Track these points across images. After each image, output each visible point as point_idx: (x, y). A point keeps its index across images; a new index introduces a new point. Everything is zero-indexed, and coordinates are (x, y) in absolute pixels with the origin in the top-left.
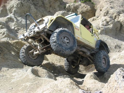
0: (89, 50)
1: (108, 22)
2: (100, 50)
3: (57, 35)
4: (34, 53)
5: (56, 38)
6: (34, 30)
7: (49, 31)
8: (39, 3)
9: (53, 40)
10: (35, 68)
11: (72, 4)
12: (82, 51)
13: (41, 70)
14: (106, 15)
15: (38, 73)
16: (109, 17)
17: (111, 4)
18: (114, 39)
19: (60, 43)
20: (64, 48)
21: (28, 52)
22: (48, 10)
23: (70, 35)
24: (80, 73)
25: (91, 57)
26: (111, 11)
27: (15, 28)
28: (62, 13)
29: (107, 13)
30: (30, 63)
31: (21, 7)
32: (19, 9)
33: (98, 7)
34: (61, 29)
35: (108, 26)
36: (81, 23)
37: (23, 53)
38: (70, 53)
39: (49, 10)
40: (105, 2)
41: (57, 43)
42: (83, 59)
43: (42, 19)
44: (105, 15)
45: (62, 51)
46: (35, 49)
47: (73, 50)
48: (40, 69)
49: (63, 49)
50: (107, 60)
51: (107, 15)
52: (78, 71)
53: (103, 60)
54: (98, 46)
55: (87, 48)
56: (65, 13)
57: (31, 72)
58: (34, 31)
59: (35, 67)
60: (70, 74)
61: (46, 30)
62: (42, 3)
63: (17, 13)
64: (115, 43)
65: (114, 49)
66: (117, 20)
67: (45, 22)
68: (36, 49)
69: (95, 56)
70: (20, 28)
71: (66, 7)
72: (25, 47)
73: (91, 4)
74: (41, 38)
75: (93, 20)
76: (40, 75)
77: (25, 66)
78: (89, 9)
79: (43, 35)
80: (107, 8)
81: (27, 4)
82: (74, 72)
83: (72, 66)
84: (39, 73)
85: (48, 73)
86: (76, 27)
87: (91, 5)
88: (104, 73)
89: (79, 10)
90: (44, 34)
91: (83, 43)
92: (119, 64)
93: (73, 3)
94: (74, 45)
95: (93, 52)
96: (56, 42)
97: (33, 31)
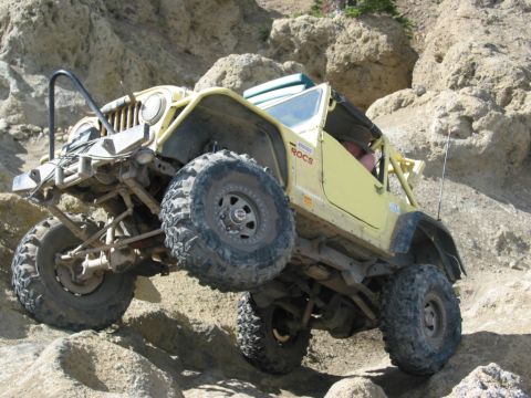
0: (361, 260)
1: (469, 120)
2: (415, 262)
3: (196, 185)
4: (84, 264)
5: (190, 200)
6: (86, 155)
7: (163, 164)
8: (136, 7)
9: (175, 212)
10: (82, 338)
11: (300, 20)
12: (324, 265)
13: (110, 353)
14: (463, 85)
15: (92, 369)
16: (475, 96)
17: (490, 28)
18: (498, 203)
19: (207, 227)
20: (228, 254)
21: (54, 258)
22: (180, 44)
23: (263, 189)
24: (314, 367)
25: (369, 293)
26: (490, 65)
27: (8, 128)
28: (245, 63)
29: (469, 73)
30: (61, 313)
31: (46, 25)
32: (36, 33)
33: (427, 42)
34: (220, 155)
35: (469, 138)
36: (325, 129)
37: (29, 260)
38: (257, 278)
39: (183, 46)
40: (463, 21)
41: (196, 224)
42: (327, 301)
43: (132, 97)
44: (459, 82)
45: (219, 266)
46: (91, 247)
47: (271, 263)
48: (106, 347)
49: (223, 257)
50: (449, 311)
51: (469, 85)
52: (306, 360)
53: (429, 309)
54: (406, 242)
55: (349, 248)
56: (259, 64)
57: (58, 364)
58: (87, 161)
59: (81, 333)
60: (263, 374)
61: (145, 159)
62: (151, 7)
63: (26, 52)
64: (502, 226)
65: (494, 252)
66: (513, 112)
67: (145, 116)
68: (94, 248)
69: (387, 292)
70: (37, 128)
71: (273, 32)
72: (40, 231)
73: (394, 24)
74: (122, 194)
75: (399, 105)
76: (101, 377)
77: (33, 326)
78: (380, 48)
79: (131, 184)
80: (471, 47)
81: (78, 13)
82: (283, 363)
83: (275, 332)
84: (98, 367)
85: (146, 369)
86: (298, 148)
87: (396, 28)
88: (431, 375)
89: (333, 49)
90: (136, 179)
91: (327, 225)
92: (505, 336)
93: (306, 16)
94: (279, 235)
95: (380, 270)
96: (191, 224)
97: (81, 160)
